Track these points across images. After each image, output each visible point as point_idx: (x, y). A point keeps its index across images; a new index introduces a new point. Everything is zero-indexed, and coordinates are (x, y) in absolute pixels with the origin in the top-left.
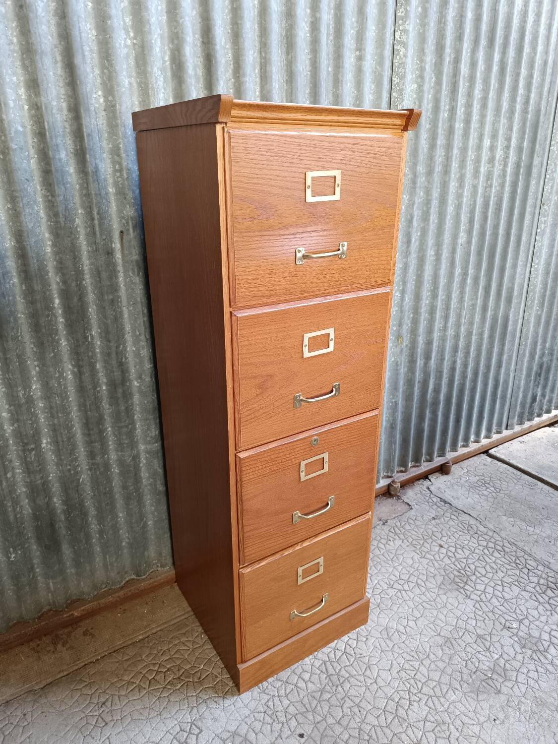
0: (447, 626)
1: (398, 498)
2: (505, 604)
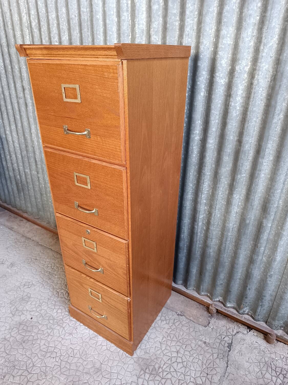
1: (211, 316)
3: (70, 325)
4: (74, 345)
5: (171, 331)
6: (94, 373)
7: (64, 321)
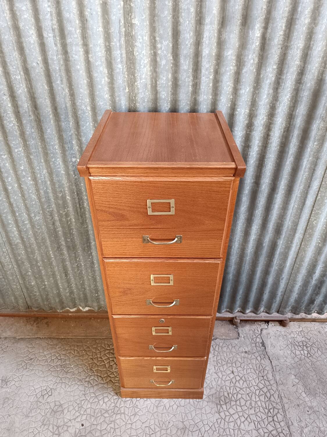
0: (192, 421)
1: (237, 327)
2: (236, 431)
3: (128, 406)
4: (146, 423)
5: (217, 358)
6: (183, 434)
7: (118, 406)
